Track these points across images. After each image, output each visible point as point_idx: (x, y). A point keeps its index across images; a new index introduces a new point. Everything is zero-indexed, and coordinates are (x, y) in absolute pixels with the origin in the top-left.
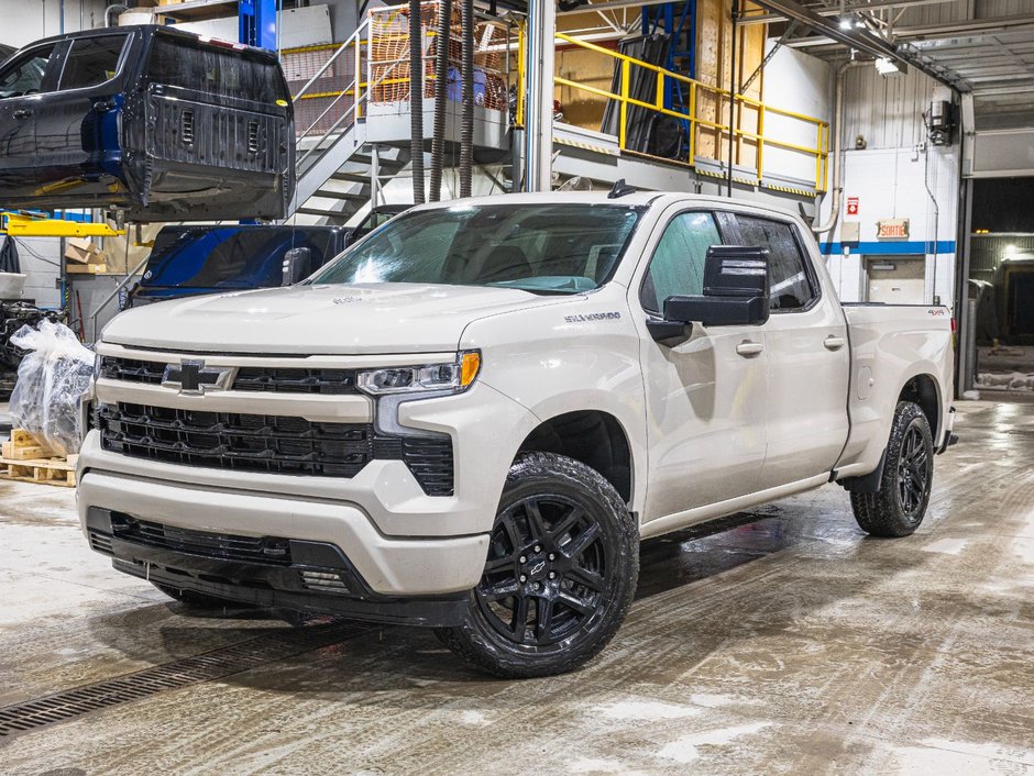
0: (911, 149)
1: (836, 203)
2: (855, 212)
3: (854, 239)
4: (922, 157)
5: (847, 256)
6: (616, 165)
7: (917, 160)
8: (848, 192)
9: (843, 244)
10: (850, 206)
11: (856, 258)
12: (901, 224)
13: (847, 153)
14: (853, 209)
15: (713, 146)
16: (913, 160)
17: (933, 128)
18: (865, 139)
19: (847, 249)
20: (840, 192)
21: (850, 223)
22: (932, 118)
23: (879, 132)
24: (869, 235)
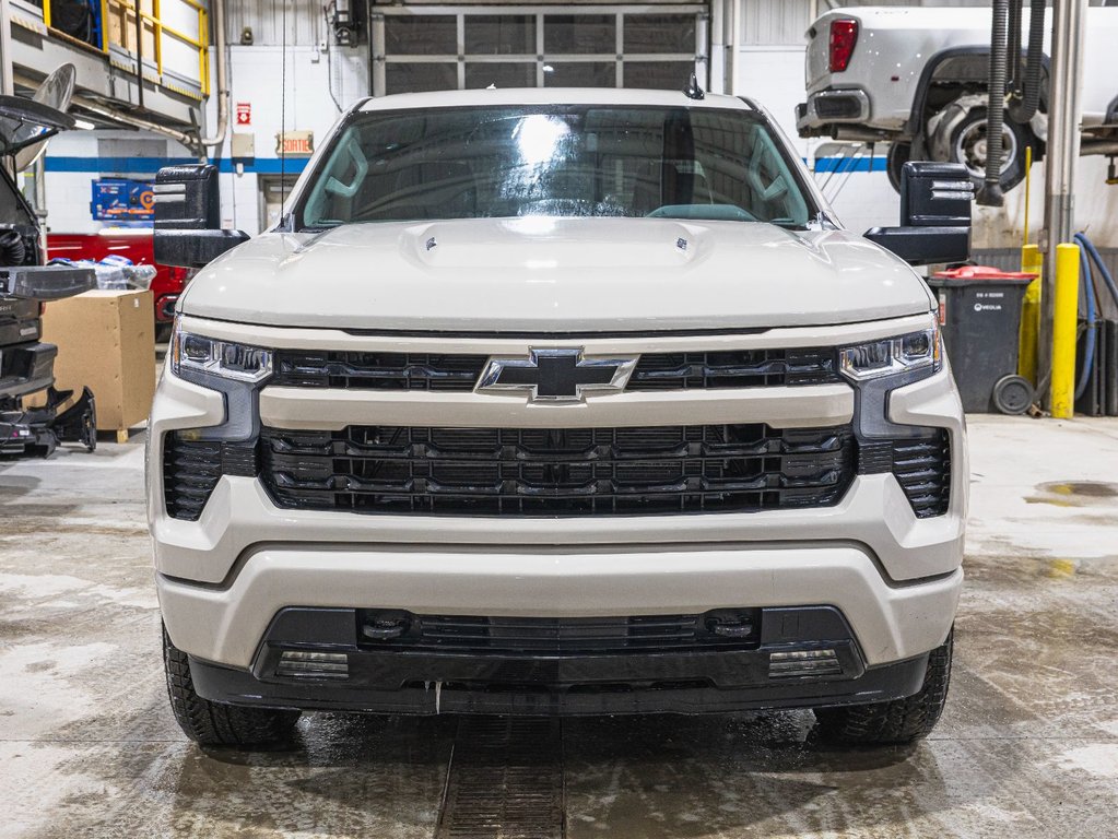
0: (310, 48)
1: (224, 109)
2: (247, 122)
3: (248, 155)
4: (324, 58)
5: (240, 175)
6: (41, 48)
7: (317, 62)
8: (238, 96)
9: (235, 161)
10: (240, 114)
11: (252, 177)
12: (305, 137)
13: (232, 48)
14: (244, 118)
15: (119, 30)
16: (314, 62)
17: (337, 25)
18: (253, 32)
19: (240, 167)
20: (228, 95)
21: (241, 135)
22: (338, 13)
23: (268, 26)
24: (266, 150)
